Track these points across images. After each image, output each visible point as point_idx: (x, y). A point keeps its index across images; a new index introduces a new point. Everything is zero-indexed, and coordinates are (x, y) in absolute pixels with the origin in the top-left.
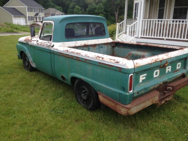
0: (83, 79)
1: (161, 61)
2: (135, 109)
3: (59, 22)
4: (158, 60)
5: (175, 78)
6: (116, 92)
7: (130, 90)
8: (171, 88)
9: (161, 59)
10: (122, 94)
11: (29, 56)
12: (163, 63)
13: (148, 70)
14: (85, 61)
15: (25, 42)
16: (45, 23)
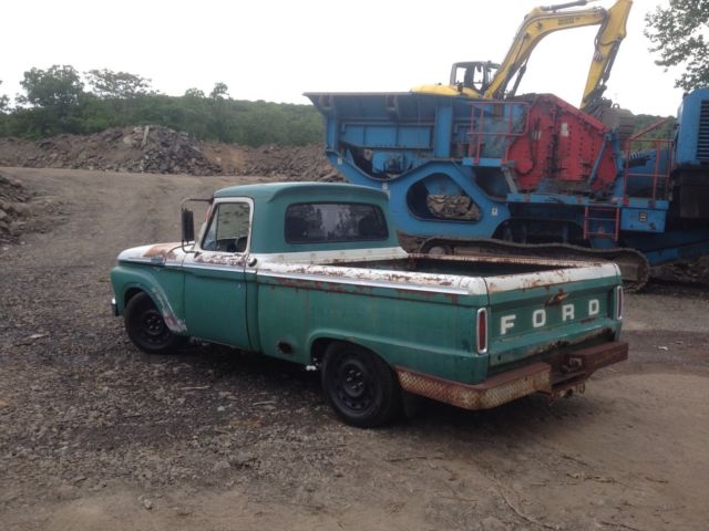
0: (351, 340)
1: (547, 287)
2: (496, 396)
3: (269, 199)
4: (540, 284)
5: (588, 335)
6: (447, 357)
7: (482, 348)
8: (579, 361)
9: (547, 283)
10: (462, 358)
11: (164, 300)
12: (553, 291)
13: (519, 304)
14: (358, 290)
15: (149, 260)
16: (220, 204)
